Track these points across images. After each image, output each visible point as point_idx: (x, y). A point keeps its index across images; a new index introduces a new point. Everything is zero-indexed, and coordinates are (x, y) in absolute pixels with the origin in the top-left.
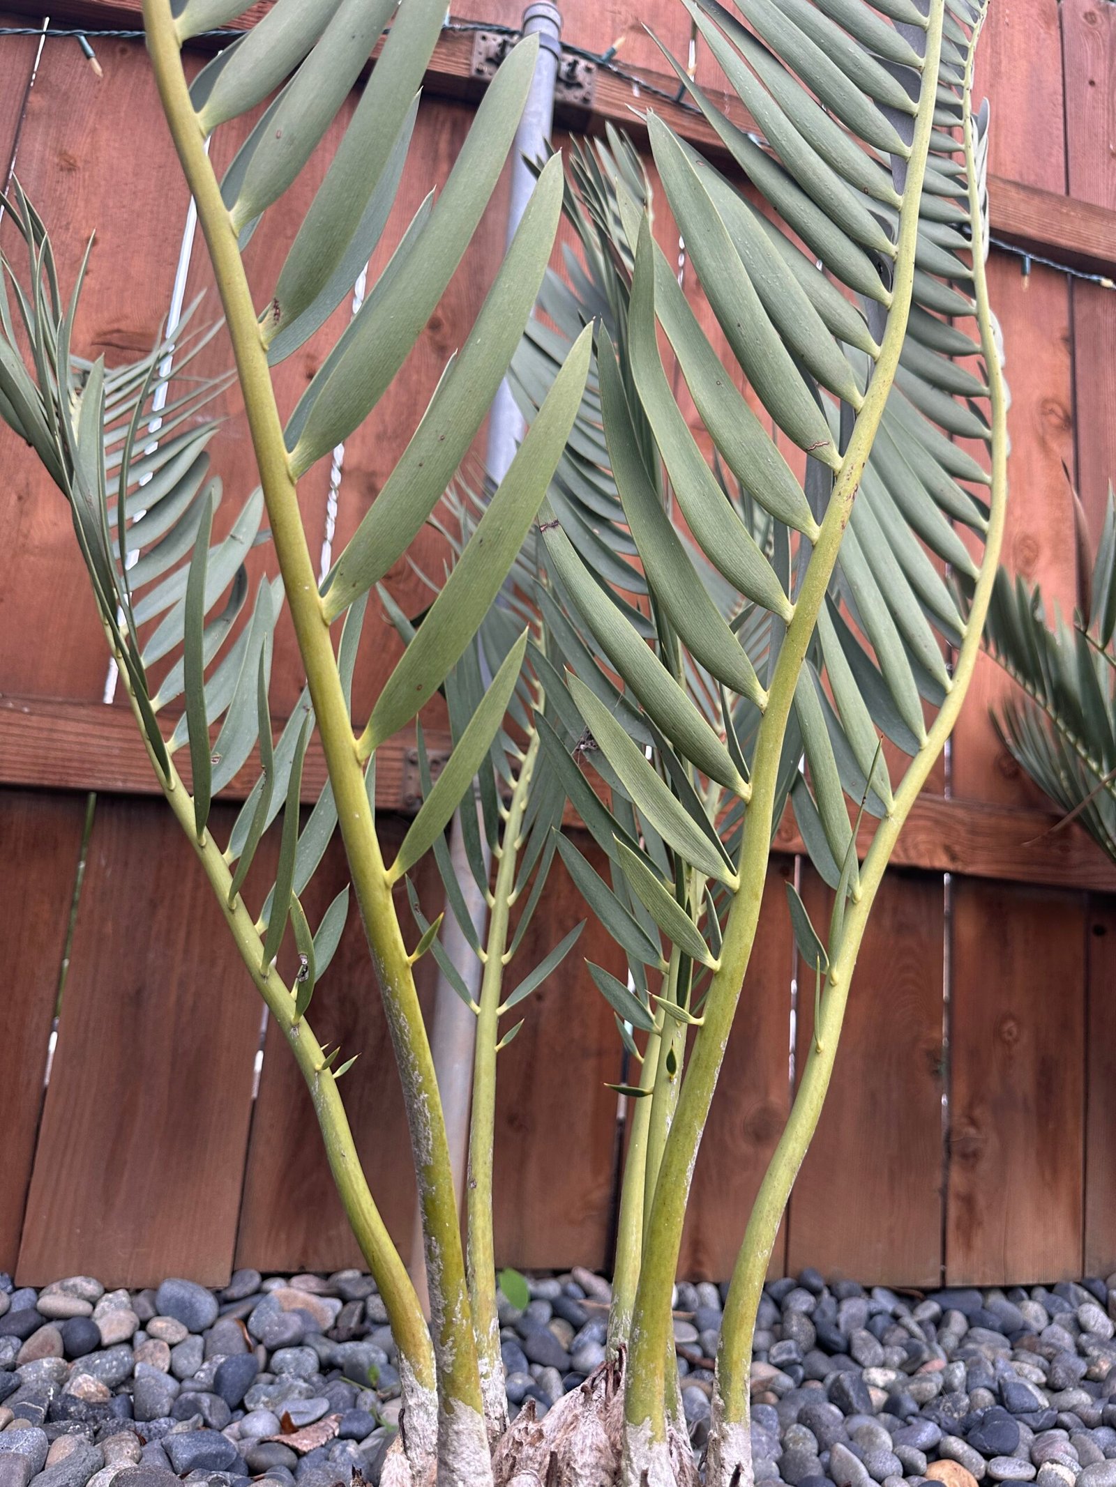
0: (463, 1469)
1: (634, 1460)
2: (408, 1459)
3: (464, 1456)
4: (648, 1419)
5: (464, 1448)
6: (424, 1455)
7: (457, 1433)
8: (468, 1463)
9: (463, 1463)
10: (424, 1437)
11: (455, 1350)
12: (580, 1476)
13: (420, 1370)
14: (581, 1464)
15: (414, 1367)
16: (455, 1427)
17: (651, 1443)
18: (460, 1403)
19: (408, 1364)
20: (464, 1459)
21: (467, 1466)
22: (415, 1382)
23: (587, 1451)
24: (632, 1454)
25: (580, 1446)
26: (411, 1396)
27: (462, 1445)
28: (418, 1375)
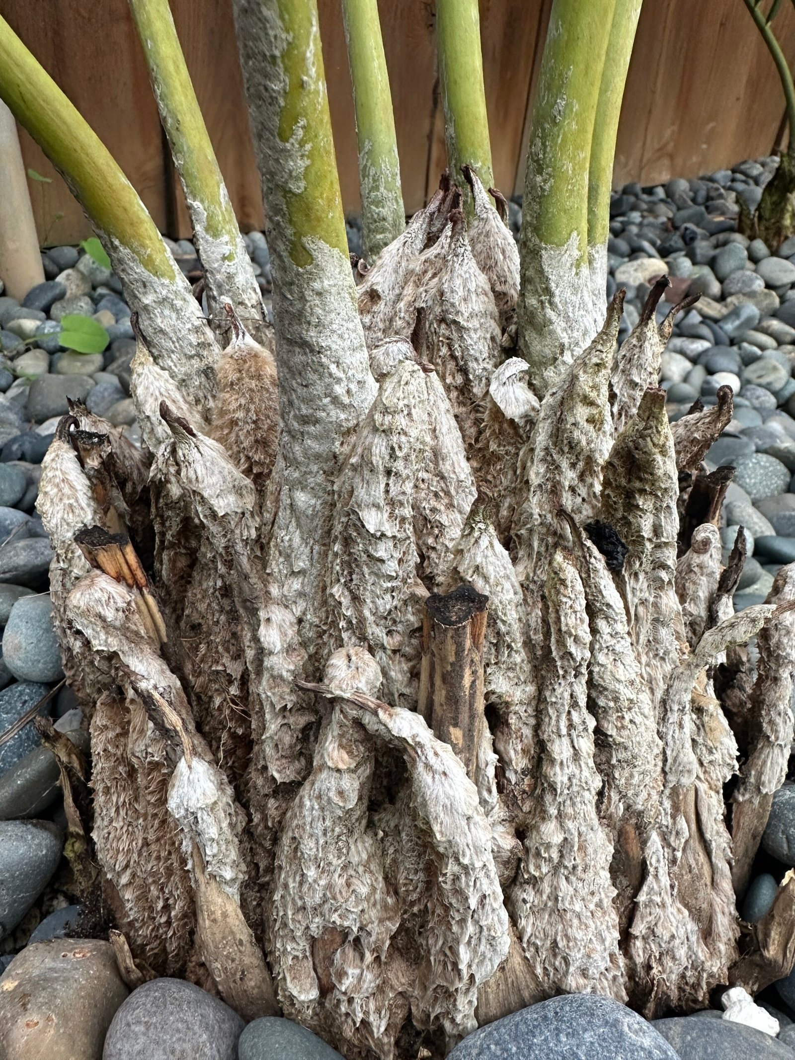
0: (334, 347)
1: (557, 292)
2: (163, 369)
3: (334, 327)
4: (575, 234)
5: (333, 315)
6: (184, 361)
7: (319, 294)
8: (341, 337)
9: (335, 337)
10: (179, 339)
11: (308, 147)
12: (468, 329)
13: (149, 256)
14: (466, 315)
15: (138, 253)
16: (317, 285)
17: (578, 266)
18: (322, 244)
19: (128, 251)
20: (333, 332)
21: (339, 342)
22: (147, 273)
23: (474, 296)
24: (553, 285)
25: (461, 293)
26: (145, 293)
27: (330, 312)
28: (148, 263)
